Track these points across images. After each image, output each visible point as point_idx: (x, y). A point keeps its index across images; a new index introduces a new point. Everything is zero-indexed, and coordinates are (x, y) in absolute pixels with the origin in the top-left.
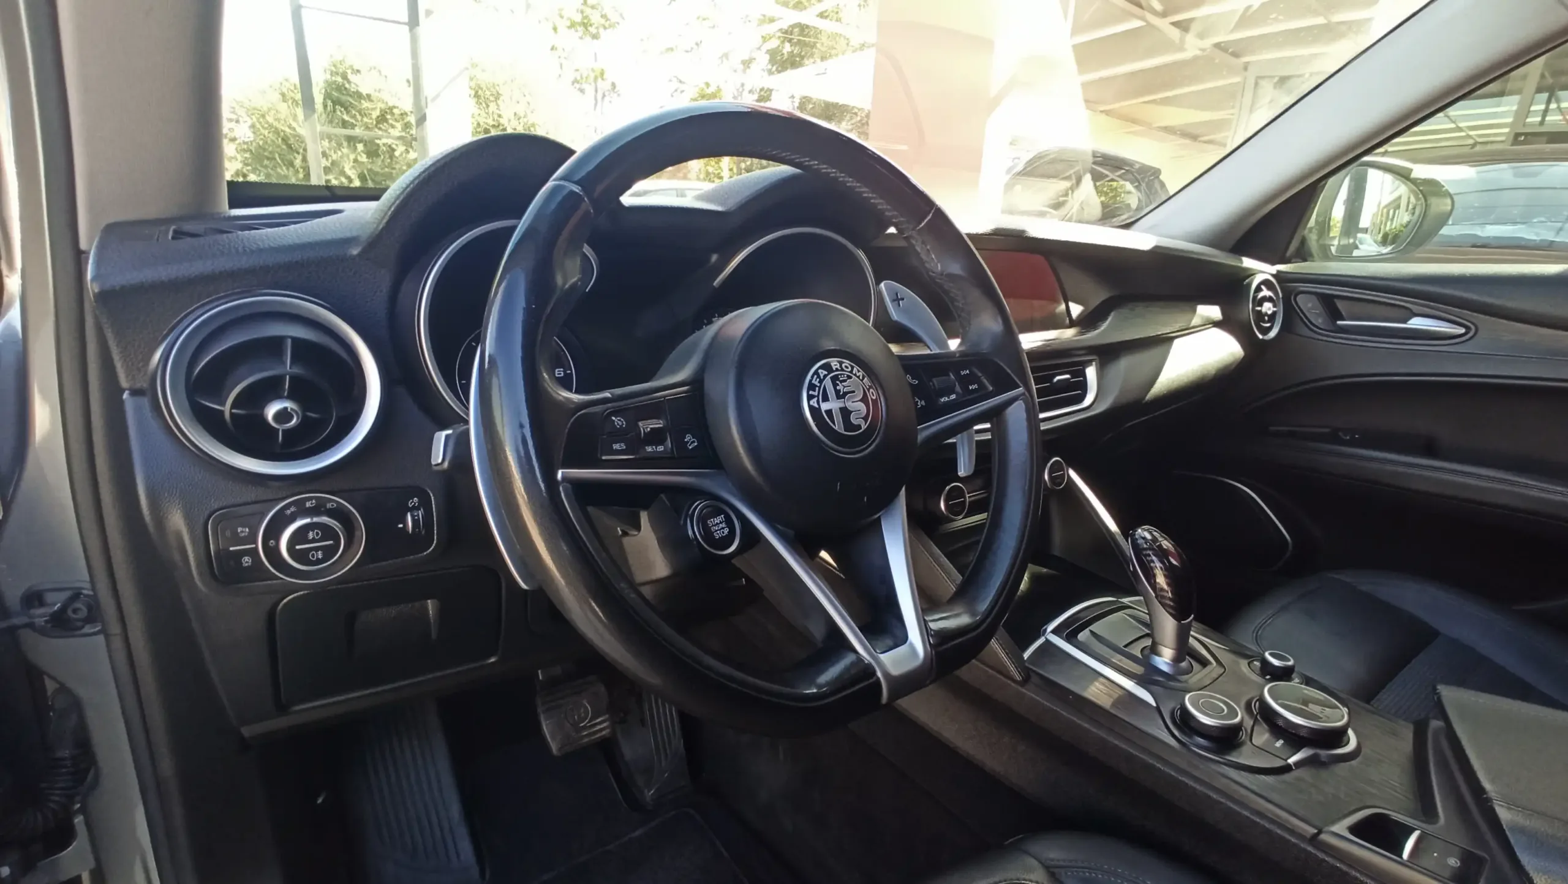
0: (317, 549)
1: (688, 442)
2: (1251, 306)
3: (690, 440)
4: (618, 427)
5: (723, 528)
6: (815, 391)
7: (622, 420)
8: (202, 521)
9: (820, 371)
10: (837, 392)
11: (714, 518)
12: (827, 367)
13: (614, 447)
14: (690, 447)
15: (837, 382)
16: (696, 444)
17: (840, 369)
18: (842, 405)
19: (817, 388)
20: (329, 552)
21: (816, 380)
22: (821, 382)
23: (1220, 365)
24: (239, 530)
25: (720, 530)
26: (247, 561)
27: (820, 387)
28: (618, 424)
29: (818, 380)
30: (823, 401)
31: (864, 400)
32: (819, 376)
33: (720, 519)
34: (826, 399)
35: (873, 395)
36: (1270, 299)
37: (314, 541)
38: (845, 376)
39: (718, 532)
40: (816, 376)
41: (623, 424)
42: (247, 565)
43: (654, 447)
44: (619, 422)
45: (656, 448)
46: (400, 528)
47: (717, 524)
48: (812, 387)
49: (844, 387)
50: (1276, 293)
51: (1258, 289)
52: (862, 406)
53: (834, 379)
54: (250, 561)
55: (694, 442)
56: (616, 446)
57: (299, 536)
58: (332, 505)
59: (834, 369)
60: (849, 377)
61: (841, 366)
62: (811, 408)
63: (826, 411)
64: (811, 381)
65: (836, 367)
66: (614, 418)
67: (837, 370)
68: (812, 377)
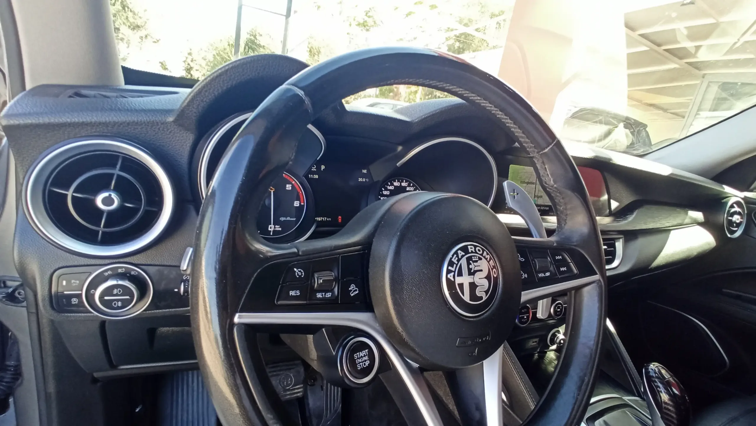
0: (118, 300)
1: (352, 290)
2: (726, 215)
3: (353, 289)
4: (298, 277)
5: (365, 361)
6: (453, 267)
7: (302, 271)
8: (49, 273)
9: (459, 252)
10: (469, 270)
11: (360, 352)
12: (465, 249)
13: (290, 294)
14: (352, 295)
15: (471, 262)
16: (357, 292)
17: (474, 251)
18: (472, 281)
19: (455, 265)
20: (126, 303)
21: (455, 259)
22: (459, 260)
23: (700, 250)
24: (73, 281)
25: (363, 362)
26: (75, 301)
27: (457, 265)
28: (298, 275)
29: (457, 258)
30: (458, 276)
31: (488, 277)
32: (458, 256)
33: (365, 353)
34: (460, 274)
35: (495, 274)
36: (739, 214)
37: (117, 295)
38: (477, 257)
39: (361, 364)
40: (455, 256)
41: (302, 275)
42: (75, 303)
43: (324, 294)
44: (299, 273)
45: (325, 295)
46: (176, 292)
47: (362, 357)
48: (451, 264)
49: (475, 266)
50: (744, 211)
51: (732, 206)
52: (486, 283)
53: (469, 259)
54: (77, 301)
55: (356, 290)
56: (292, 293)
57: (108, 291)
58: (135, 273)
59: (470, 251)
60: (480, 259)
61: (475, 250)
62: (448, 279)
63: (459, 284)
64: (451, 258)
65: (472, 249)
66: (295, 269)
67: (472, 252)
68: (453, 256)
